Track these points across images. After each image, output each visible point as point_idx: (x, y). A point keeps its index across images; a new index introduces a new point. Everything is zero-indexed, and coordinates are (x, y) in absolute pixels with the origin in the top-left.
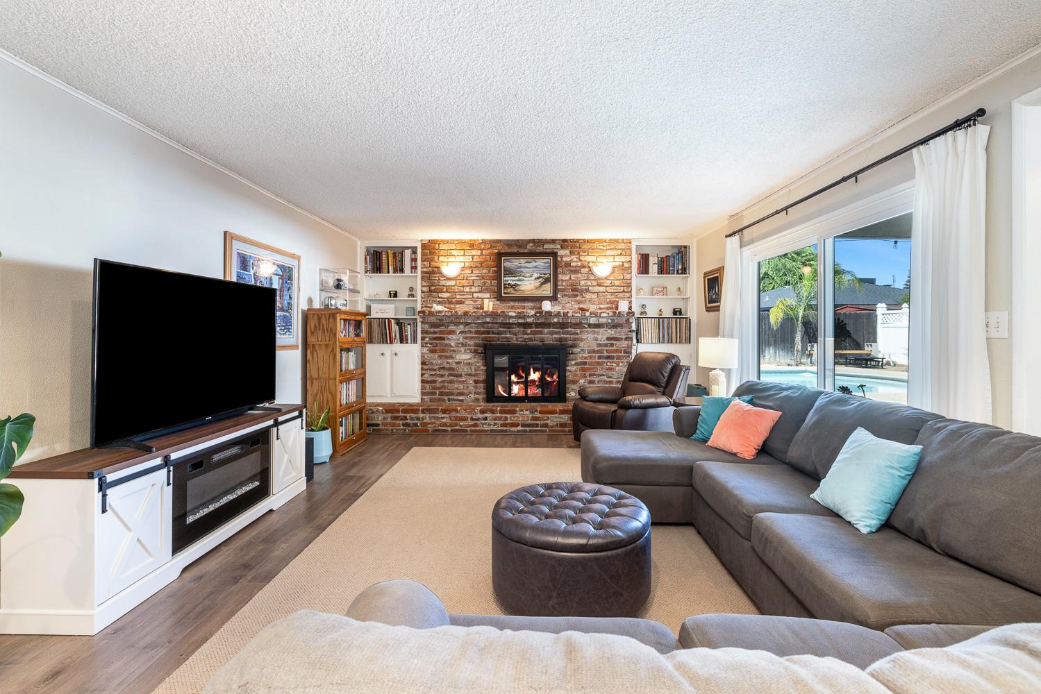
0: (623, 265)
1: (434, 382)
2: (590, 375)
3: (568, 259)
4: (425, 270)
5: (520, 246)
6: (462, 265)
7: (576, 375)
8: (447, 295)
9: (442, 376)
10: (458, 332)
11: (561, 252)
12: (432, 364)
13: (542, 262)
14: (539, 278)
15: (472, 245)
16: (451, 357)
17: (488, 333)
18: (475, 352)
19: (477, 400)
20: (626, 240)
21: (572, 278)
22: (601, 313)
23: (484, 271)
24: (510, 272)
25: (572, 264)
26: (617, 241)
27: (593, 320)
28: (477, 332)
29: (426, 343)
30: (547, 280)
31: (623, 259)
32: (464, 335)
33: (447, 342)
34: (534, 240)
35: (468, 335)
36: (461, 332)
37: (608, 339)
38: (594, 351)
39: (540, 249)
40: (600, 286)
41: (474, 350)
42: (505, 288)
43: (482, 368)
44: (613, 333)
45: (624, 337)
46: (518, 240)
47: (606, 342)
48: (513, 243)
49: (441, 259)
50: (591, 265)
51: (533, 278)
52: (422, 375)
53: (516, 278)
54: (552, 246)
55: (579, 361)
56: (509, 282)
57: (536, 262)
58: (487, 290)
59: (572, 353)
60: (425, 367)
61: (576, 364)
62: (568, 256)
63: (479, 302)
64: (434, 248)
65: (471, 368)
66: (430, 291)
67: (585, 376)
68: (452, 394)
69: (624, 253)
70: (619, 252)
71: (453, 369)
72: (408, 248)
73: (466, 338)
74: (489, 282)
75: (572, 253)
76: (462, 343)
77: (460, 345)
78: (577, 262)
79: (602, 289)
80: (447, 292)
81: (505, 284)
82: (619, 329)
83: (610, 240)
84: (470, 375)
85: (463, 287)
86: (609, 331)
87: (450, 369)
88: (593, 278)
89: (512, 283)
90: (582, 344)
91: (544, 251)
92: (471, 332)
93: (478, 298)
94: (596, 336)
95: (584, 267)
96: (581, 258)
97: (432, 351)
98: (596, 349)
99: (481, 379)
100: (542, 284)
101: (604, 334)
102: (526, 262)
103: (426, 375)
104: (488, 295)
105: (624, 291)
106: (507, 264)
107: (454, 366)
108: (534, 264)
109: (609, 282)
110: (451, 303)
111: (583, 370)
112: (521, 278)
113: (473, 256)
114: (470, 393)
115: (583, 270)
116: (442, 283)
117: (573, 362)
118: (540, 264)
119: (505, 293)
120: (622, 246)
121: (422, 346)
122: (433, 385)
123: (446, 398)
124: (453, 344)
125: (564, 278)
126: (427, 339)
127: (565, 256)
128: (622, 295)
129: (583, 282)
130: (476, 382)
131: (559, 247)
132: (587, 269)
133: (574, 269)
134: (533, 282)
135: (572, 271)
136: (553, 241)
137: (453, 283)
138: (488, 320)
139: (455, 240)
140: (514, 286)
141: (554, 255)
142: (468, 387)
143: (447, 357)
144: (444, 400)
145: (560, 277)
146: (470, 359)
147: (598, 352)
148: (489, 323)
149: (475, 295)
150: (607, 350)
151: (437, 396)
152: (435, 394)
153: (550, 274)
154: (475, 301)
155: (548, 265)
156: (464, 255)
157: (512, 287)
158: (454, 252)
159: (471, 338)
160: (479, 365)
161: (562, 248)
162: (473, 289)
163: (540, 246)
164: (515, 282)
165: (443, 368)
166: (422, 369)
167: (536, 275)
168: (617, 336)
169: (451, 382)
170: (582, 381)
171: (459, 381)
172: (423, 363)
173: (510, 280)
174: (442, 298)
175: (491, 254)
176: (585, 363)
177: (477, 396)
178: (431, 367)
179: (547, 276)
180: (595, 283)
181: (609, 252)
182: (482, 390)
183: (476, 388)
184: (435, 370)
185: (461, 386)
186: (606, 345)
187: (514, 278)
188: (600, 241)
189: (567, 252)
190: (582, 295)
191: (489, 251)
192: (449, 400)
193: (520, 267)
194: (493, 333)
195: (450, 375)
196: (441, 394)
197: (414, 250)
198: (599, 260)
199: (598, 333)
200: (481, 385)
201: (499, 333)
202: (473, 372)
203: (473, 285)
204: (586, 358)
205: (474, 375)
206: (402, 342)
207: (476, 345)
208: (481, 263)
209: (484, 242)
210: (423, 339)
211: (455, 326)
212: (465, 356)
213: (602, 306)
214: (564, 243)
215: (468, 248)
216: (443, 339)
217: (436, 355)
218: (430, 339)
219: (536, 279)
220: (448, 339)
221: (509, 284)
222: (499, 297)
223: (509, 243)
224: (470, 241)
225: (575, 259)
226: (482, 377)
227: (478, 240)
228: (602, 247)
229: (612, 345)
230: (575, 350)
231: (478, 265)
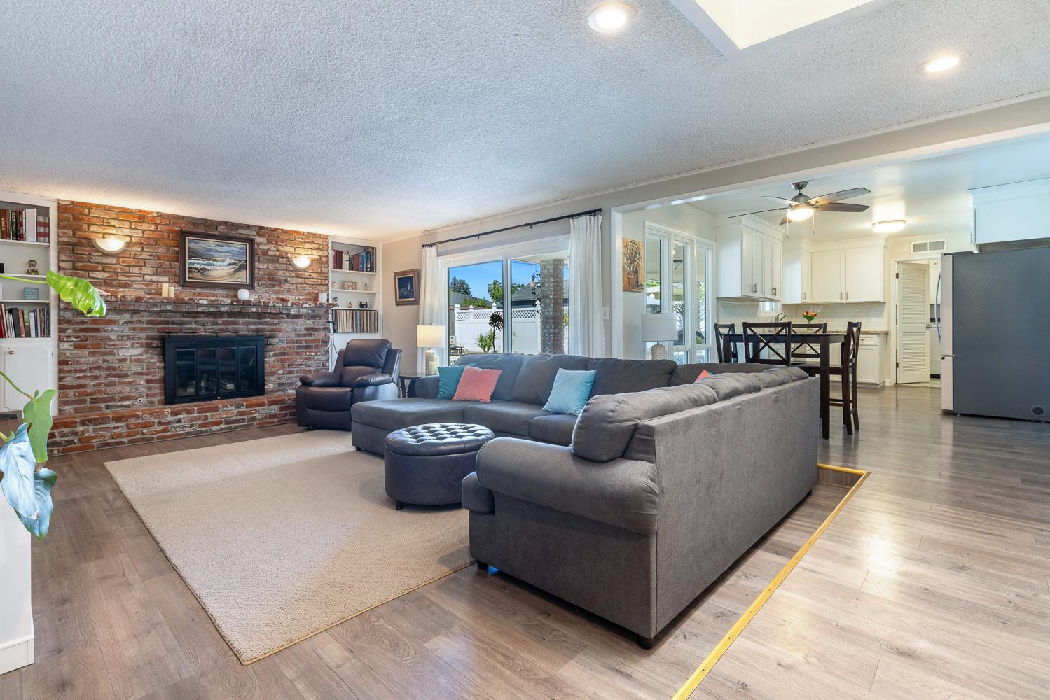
0: (321, 259)
1: (83, 386)
2: (289, 366)
3: (266, 247)
4: (65, 239)
5: (209, 227)
6: (128, 239)
7: (274, 366)
8: (105, 275)
9: (96, 378)
10: (121, 322)
11: (258, 240)
12: (78, 363)
13: (236, 247)
14: (233, 264)
15: (142, 216)
16: (111, 354)
17: (167, 323)
18: (148, 346)
19: (151, 403)
20: (324, 235)
21: (270, 267)
22: (302, 304)
23: (160, 250)
24: (197, 255)
25: (269, 253)
26: (314, 235)
27: (293, 311)
28: (149, 322)
29: (69, 337)
30: (242, 267)
31: (320, 253)
32: (129, 325)
33: (103, 334)
34: (226, 222)
35: (137, 326)
36: (125, 322)
37: (307, 329)
38: (293, 342)
39: (233, 233)
40: (297, 276)
41: (147, 343)
42: (190, 272)
43: (158, 364)
44: (311, 323)
45: (322, 327)
46: (206, 220)
47: (304, 332)
48: (200, 222)
49: (93, 228)
50: (289, 255)
51: (226, 263)
52: (61, 379)
53: (205, 262)
54: (247, 232)
55: (277, 352)
56: (196, 265)
57: (229, 246)
58: (164, 273)
59: (270, 345)
60: (66, 368)
61: (275, 355)
62: (265, 244)
63: (153, 286)
64: (81, 213)
65: (142, 367)
66: (74, 268)
67: (283, 367)
68: (113, 399)
69: (321, 248)
70: (317, 246)
71: (115, 369)
72: (32, 207)
73: (134, 329)
74: (167, 263)
75: (269, 242)
76: (127, 336)
77: (125, 338)
78: (273, 251)
79: (300, 280)
80: (103, 271)
81: (189, 268)
82: (317, 320)
83: (308, 233)
84: (141, 374)
85: (129, 266)
86: (308, 322)
87: (109, 368)
88: (291, 269)
89: (199, 267)
90: (280, 335)
91: (238, 235)
92: (141, 322)
93: (151, 281)
94: (295, 326)
95: (282, 257)
96: (280, 248)
97: (77, 347)
98: (295, 339)
99: (156, 378)
100: (237, 271)
101: (303, 324)
102: (217, 246)
103: (69, 379)
104: (166, 279)
105: (321, 284)
106: (193, 245)
107: (116, 364)
108: (226, 249)
109: (307, 274)
110: (110, 285)
111: (282, 361)
112: (211, 262)
113: (143, 231)
114: (141, 396)
115: (281, 260)
116: (96, 259)
117: (271, 354)
118: (233, 249)
119: (189, 278)
120: (320, 241)
121: (60, 340)
122: (81, 390)
123: (103, 405)
124: (113, 337)
125: (261, 267)
126: (70, 331)
127: (262, 244)
128: (319, 287)
129: (281, 273)
130: (148, 382)
131: (256, 234)
132: (285, 260)
133: (271, 258)
134: (226, 268)
135: (269, 260)
136: (249, 227)
137: (114, 261)
138: (169, 308)
139: (117, 208)
140: (202, 271)
141: (252, 242)
142: (137, 389)
143: (104, 354)
144: (99, 409)
145: (257, 264)
146: (140, 355)
147: (297, 342)
148: (171, 311)
149: (148, 278)
150: (305, 341)
151: (88, 404)
152: (84, 401)
153: (246, 261)
154: (147, 285)
155: (241, 251)
156: (130, 228)
157: (199, 272)
158: (114, 223)
159: (142, 330)
160: (154, 363)
161: (259, 235)
162: (145, 270)
163: (233, 230)
164: (202, 267)
165: (99, 368)
166: (60, 371)
167: (229, 261)
168: (315, 326)
169: (111, 384)
170: (281, 372)
171: (125, 383)
172: (62, 363)
173: (196, 263)
174: (94, 278)
175: (169, 231)
176: (284, 354)
177: (151, 399)
178: (76, 367)
179: (242, 263)
180: (293, 274)
181: (307, 246)
182: (158, 391)
183: (150, 389)
184: (84, 371)
185: (127, 389)
186: (305, 335)
187: (201, 262)
188: (298, 233)
189: (264, 240)
190: (280, 285)
191: (167, 227)
192: (107, 407)
193: (210, 250)
194: (173, 323)
195: (108, 376)
196: (94, 401)
197: (43, 211)
198: (297, 251)
199: (297, 324)
200: (157, 385)
201: (181, 324)
202: (145, 371)
203: (145, 266)
204: (284, 349)
205: (146, 374)
206: (18, 335)
207: (149, 337)
208: (156, 240)
209: (160, 215)
210: (61, 331)
211: (117, 314)
212: (132, 352)
213: (301, 297)
214: (261, 230)
215: (136, 220)
216: (98, 330)
217: (86, 352)
218: (75, 331)
219: (228, 265)
220: (106, 331)
221: (195, 268)
222: (181, 281)
223: (195, 222)
224: (140, 211)
225: (273, 248)
226: (159, 375)
227: (151, 212)
228: (300, 240)
229: (310, 335)
230: (273, 341)
231: (152, 242)
